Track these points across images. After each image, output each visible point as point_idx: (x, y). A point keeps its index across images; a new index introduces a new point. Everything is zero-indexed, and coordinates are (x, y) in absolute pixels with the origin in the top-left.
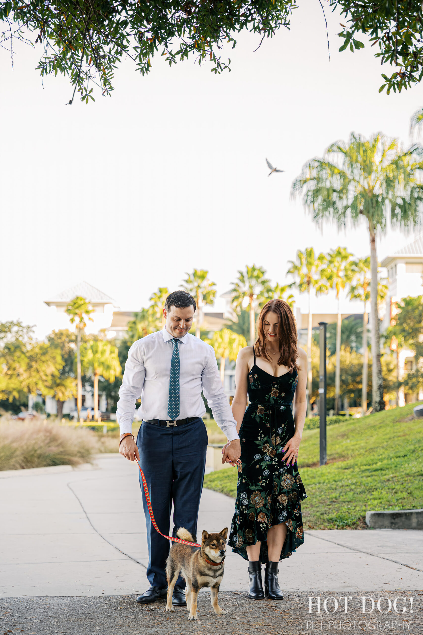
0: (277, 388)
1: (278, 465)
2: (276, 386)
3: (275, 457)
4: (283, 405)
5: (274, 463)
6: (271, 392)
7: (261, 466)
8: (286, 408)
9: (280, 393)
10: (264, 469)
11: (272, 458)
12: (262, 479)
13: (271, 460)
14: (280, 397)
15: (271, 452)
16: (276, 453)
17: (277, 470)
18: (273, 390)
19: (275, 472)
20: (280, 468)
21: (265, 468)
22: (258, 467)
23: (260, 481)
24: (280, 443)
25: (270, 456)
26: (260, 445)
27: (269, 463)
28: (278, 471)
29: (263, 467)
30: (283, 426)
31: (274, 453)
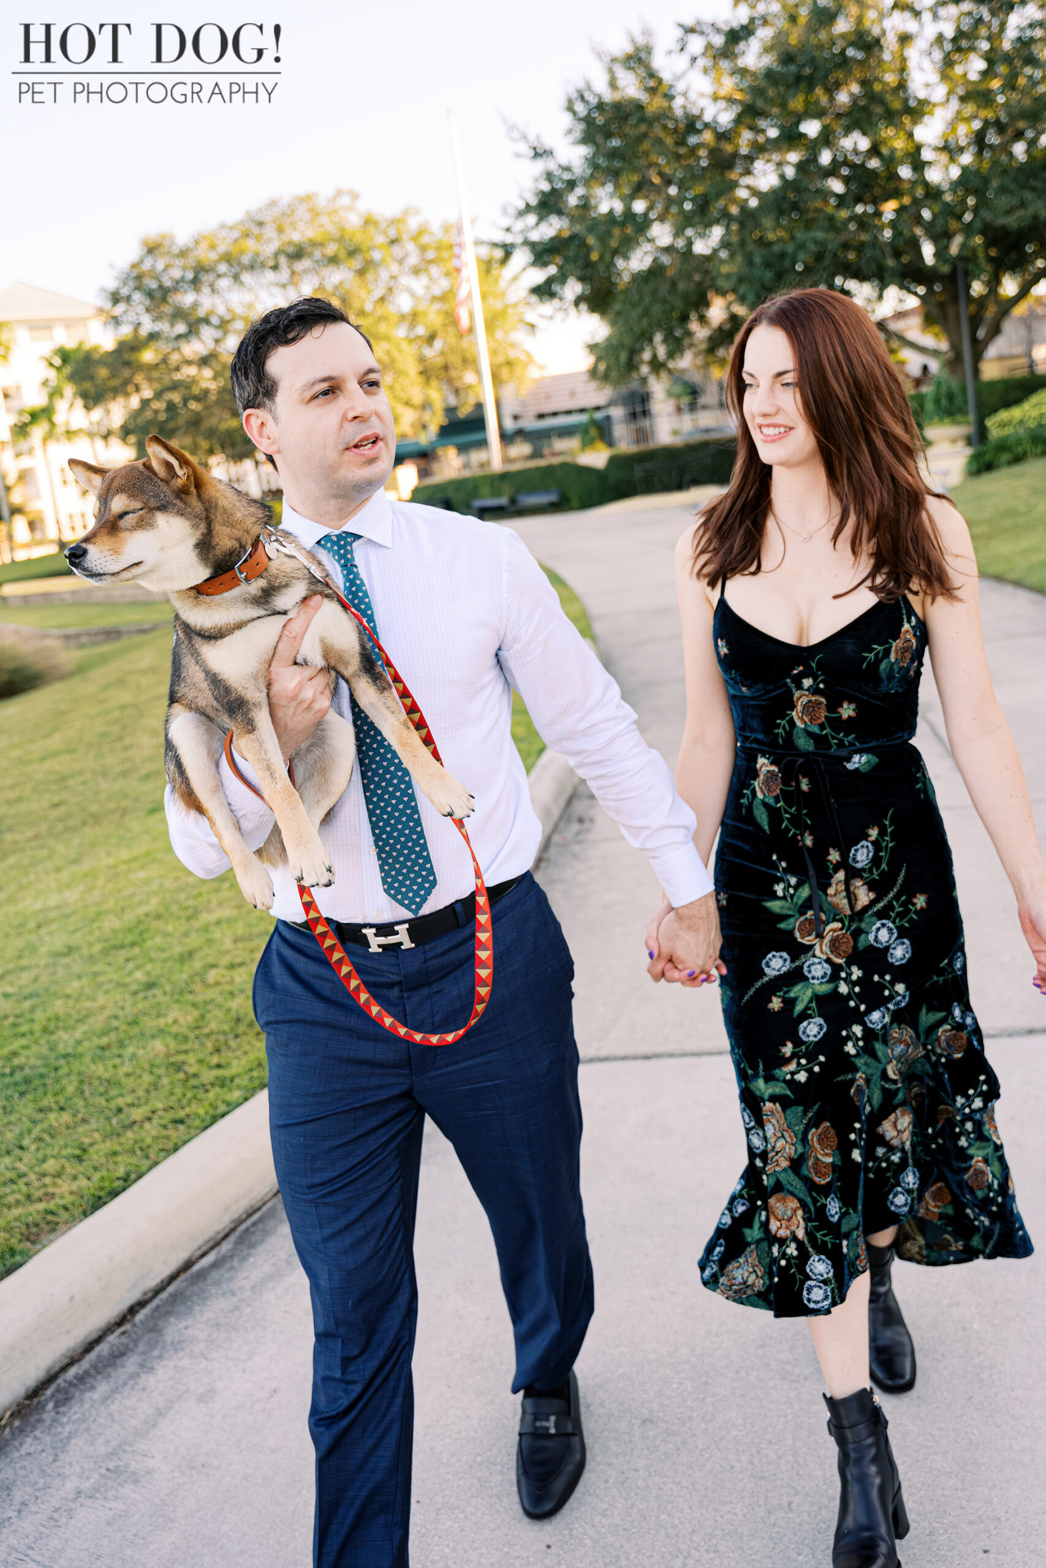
0: (815, 691)
1: (861, 998)
2: (807, 682)
3: (849, 964)
4: (860, 752)
5: (843, 989)
6: (793, 707)
7: (790, 1003)
8: (875, 760)
9: (833, 706)
10: (804, 1016)
11: (836, 969)
12: (794, 1055)
13: (834, 977)
14: (836, 723)
15: (835, 945)
16: (855, 947)
17: (860, 1018)
18: (801, 699)
19: (848, 1027)
20: (869, 1011)
21: (807, 1008)
22: (776, 1004)
23: (788, 1061)
24: (872, 903)
25: (828, 961)
26: (783, 918)
27: (824, 989)
28: (863, 1024)
29: (799, 1007)
30: (874, 833)
31: (847, 946)
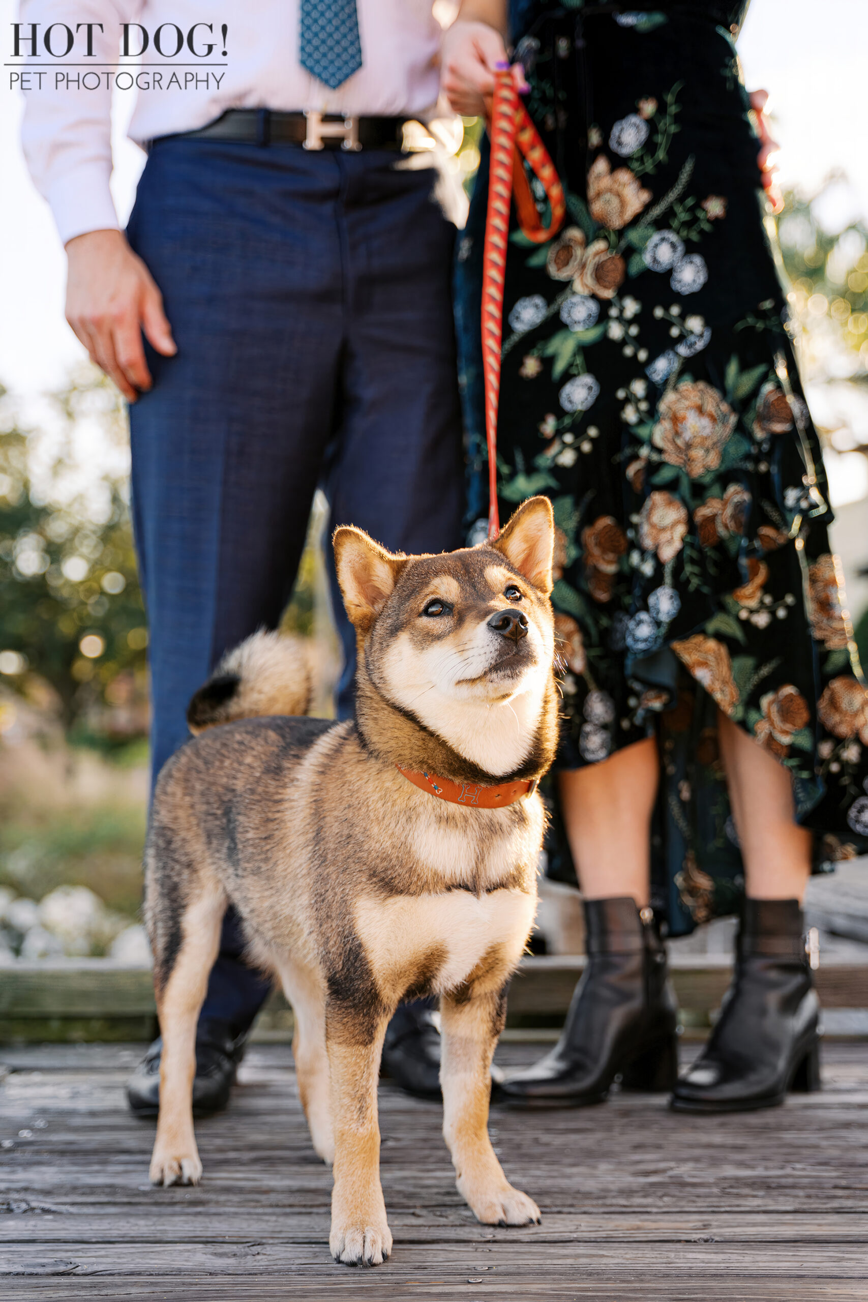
1: (639, 341)
3: (621, 293)
5: (616, 331)
7: (548, 362)
10: (568, 376)
11: (604, 305)
12: (559, 433)
13: (602, 318)
15: (599, 274)
16: (626, 273)
17: (639, 370)
19: (626, 384)
20: (651, 359)
21: (571, 365)
22: (531, 367)
23: (547, 443)
24: (647, 207)
25: (594, 296)
26: (535, 249)
27: (590, 335)
28: (646, 378)
29: (560, 367)
30: (649, 107)
31: (615, 273)
